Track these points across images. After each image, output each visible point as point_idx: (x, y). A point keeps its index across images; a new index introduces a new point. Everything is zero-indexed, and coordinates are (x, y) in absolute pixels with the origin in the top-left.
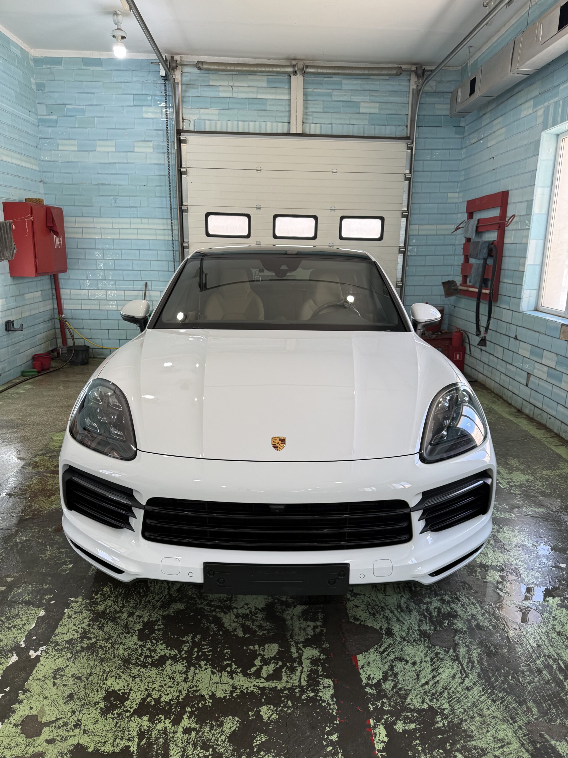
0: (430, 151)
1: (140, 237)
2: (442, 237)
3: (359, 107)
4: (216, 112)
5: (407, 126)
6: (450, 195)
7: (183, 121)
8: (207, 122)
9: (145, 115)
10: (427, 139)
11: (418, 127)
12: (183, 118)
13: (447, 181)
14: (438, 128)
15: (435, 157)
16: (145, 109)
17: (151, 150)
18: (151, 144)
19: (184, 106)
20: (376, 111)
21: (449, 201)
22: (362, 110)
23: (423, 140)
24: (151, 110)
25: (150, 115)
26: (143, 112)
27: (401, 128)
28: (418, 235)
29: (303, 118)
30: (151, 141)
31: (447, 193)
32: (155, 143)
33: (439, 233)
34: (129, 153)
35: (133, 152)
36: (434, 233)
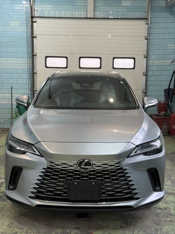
0: (158, 24)
1: (12, 67)
2: (166, 66)
3: (121, 3)
4: (51, 6)
5: (146, 12)
6: (169, 45)
7: (34, 11)
8: (46, 11)
9: (16, 8)
10: (156, 18)
11: (152, 12)
12: (34, 9)
13: (167, 38)
14: (162, 13)
15: (160, 27)
16: (15, 5)
17: (18, 25)
18: (18, 22)
19: (35, 4)
20: (130, 5)
21: (169, 48)
22: (123, 5)
23: (154, 18)
24: (19, 6)
25: (18, 8)
26: (15, 7)
27: (143, 13)
28: (153, 65)
29: (94, 9)
30: (19, 20)
31: (168, 44)
32: (20, 22)
33: (164, 64)
34: (7, 27)
35: (9, 25)
36: (161, 64)
